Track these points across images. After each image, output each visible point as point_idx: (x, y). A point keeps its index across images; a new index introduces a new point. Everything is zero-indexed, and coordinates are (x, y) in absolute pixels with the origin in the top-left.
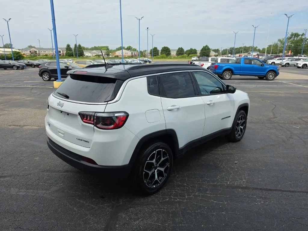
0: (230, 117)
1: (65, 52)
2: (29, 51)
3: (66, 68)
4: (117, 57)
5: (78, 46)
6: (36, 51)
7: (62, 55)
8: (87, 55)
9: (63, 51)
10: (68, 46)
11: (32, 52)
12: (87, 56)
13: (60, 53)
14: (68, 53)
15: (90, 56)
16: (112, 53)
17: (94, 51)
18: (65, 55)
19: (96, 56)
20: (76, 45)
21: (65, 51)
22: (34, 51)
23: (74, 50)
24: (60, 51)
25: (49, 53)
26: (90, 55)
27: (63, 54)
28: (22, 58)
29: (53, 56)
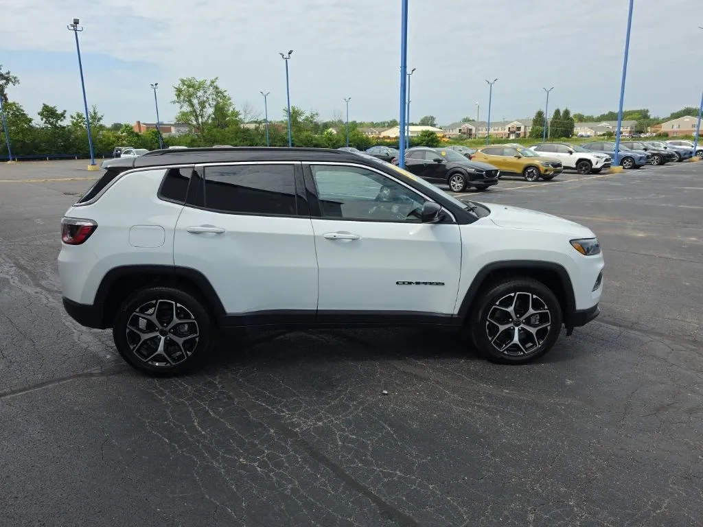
0: (443, 284)
1: (529, 130)
2: (458, 129)
3: (436, 163)
4: (665, 136)
5: (561, 114)
6: (471, 130)
7: (522, 135)
8: (583, 134)
9: (525, 127)
10: (540, 114)
11: (462, 131)
12: (582, 136)
13: (519, 130)
14: (537, 130)
15: (589, 136)
16: (653, 127)
17: (604, 124)
18: (528, 134)
19: (604, 135)
20: (557, 112)
21: (531, 128)
22: (468, 129)
23: (551, 123)
24: (520, 128)
25: (496, 132)
26: (589, 134)
27: (525, 133)
28: (435, 144)
29: (502, 137)
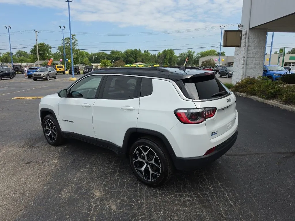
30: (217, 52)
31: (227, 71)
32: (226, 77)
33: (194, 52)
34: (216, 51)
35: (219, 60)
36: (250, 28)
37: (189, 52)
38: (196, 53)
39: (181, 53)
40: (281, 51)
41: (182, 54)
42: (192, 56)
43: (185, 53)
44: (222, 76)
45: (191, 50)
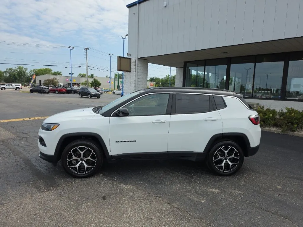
30: (53, 72)
31: (88, 91)
32: (88, 97)
33: (26, 69)
34: (52, 70)
35: (70, 80)
36: (138, 57)
37: (19, 68)
38: (29, 70)
39: (8, 68)
40: (116, 76)
41: (10, 69)
42: (25, 73)
43: (14, 68)
44: (83, 96)
45: (22, 66)
